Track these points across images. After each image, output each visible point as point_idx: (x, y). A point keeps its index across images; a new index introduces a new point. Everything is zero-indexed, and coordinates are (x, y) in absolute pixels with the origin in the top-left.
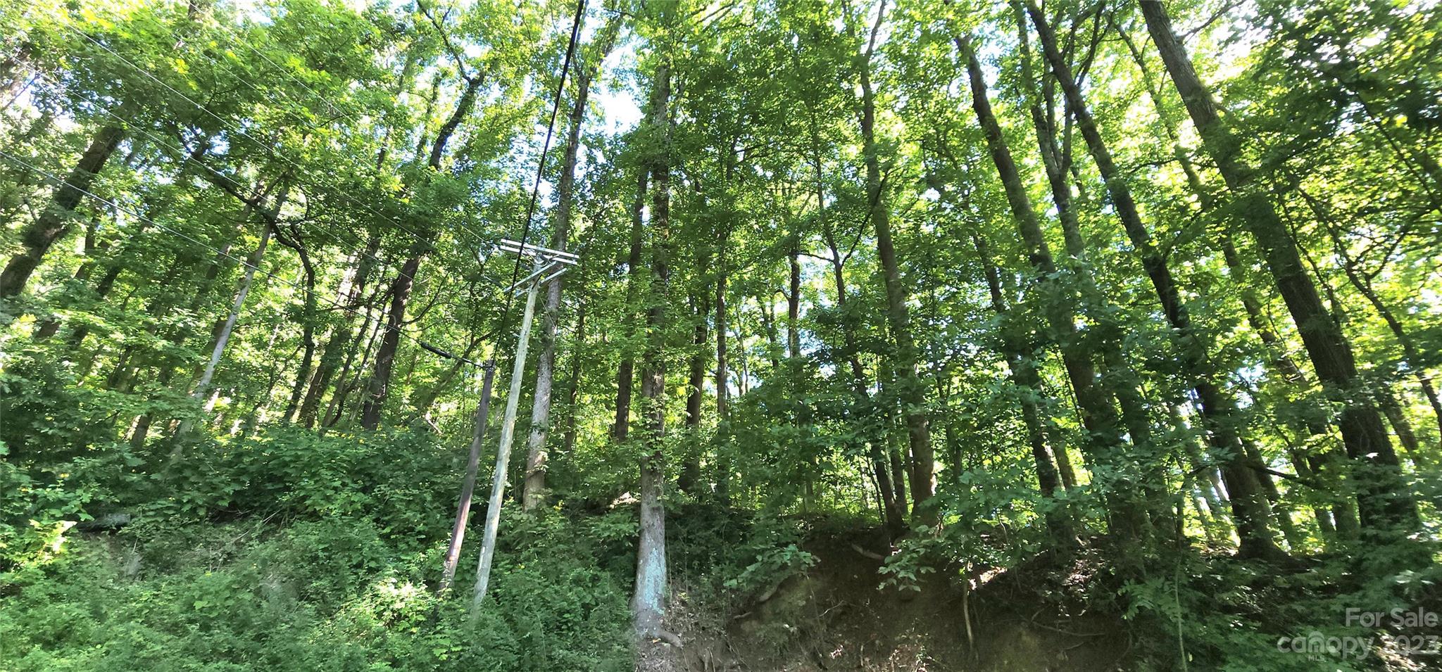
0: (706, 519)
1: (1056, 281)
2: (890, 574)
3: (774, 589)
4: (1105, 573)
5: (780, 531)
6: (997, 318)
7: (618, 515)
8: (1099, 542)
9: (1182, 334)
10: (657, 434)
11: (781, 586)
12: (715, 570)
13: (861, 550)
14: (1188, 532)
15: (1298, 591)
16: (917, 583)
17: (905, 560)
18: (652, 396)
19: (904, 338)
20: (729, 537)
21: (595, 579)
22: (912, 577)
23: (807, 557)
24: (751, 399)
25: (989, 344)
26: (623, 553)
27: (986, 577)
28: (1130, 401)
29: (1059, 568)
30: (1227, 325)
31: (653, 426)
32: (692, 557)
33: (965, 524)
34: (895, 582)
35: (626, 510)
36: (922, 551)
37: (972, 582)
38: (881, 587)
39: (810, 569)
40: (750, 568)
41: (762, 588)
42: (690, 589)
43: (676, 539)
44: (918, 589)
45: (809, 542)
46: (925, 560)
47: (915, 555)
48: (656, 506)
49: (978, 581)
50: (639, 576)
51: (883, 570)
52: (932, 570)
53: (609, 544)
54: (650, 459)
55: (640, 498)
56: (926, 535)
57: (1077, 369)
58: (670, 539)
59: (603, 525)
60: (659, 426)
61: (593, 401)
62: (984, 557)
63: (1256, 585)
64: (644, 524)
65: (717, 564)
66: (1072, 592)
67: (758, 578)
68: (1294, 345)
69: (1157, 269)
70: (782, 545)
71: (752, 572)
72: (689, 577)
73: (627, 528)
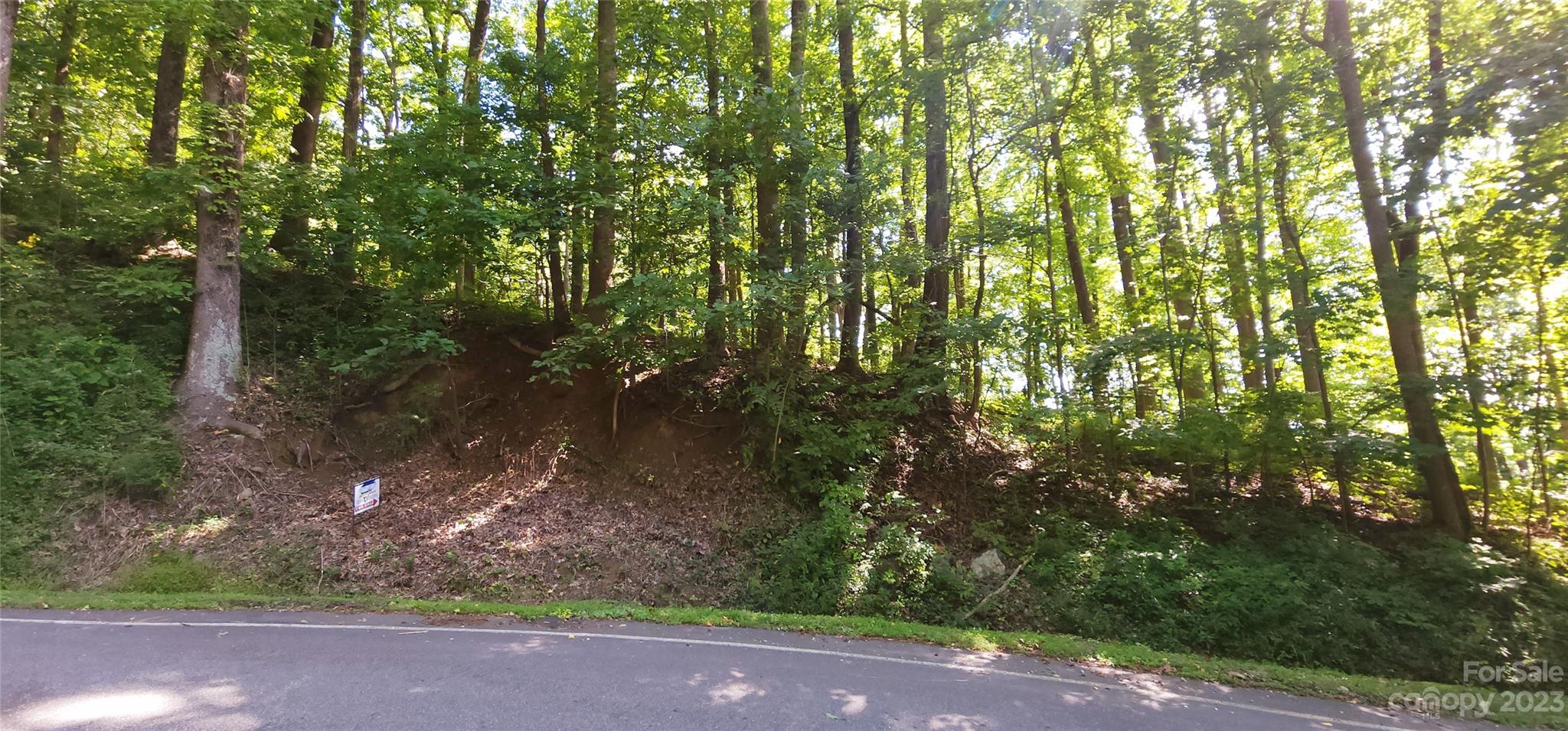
0: (313, 292)
1: (769, 96)
2: (544, 368)
3: (405, 378)
4: (739, 378)
5: (417, 314)
6: (705, 122)
7: (153, 269)
8: (743, 355)
9: (851, 181)
10: (228, 163)
11: (415, 376)
12: (320, 353)
13: (518, 345)
14: (807, 352)
15: (860, 396)
16: (571, 378)
17: (562, 355)
18: (221, 104)
19: (607, 118)
20: (346, 316)
21: (106, 354)
22: (567, 371)
23: (449, 345)
24: (396, 146)
25: (693, 150)
26: (162, 322)
27: (639, 378)
28: (797, 232)
29: (705, 372)
30: (885, 183)
31: (220, 151)
32: (286, 336)
33: (630, 327)
34: (548, 376)
35: (168, 265)
36: (582, 348)
37: (627, 381)
38: (532, 379)
39: (451, 358)
40: (370, 352)
41: (386, 378)
42: (280, 373)
43: (260, 310)
44: (570, 383)
45: (457, 329)
46: (582, 357)
47: (573, 351)
48: (224, 263)
49: (632, 380)
50: (193, 354)
51: (537, 364)
52: (589, 367)
53: (136, 308)
54: (215, 196)
55: (197, 251)
56: (589, 332)
57: (764, 194)
58: (250, 310)
59: (121, 279)
60: (234, 151)
61: (110, 95)
62: (642, 358)
63: (839, 391)
64: (202, 286)
65: (325, 346)
66: (709, 393)
67: (382, 364)
68: (921, 213)
69: (852, 117)
70: (416, 329)
71: (374, 357)
72: (279, 360)
73: (169, 288)
